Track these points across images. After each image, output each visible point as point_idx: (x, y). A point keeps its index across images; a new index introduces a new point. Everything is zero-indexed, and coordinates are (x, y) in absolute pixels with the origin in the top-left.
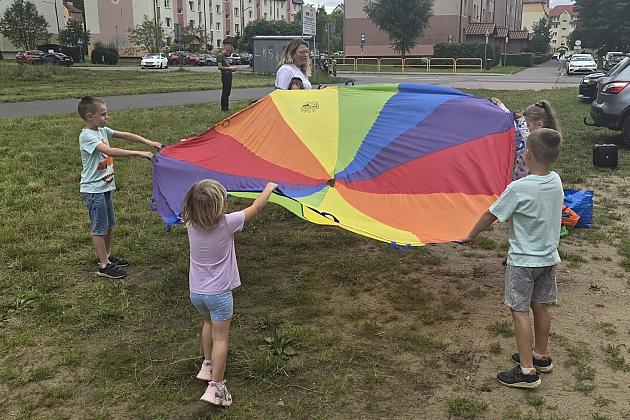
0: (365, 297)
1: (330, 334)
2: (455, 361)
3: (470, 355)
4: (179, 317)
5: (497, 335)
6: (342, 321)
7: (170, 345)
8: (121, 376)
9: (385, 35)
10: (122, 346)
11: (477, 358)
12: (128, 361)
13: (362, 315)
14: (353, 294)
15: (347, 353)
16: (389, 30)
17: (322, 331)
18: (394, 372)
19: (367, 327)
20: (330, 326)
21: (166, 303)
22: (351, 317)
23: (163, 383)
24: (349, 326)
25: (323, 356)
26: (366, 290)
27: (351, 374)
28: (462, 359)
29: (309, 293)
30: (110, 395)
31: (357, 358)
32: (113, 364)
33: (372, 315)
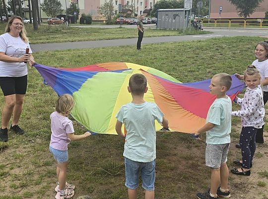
0: (195, 150)
1: (173, 165)
2: (236, 187)
3: (246, 185)
4: (104, 147)
5: (264, 177)
6: (181, 160)
7: (99, 159)
8: (78, 170)
9: (234, 7)
10: (79, 157)
11: (249, 187)
12: (81, 163)
13: (191, 158)
14: (189, 148)
15: (180, 175)
16: (237, 4)
17: (170, 163)
18: (202, 187)
19: (193, 164)
20: (174, 161)
21: (99, 141)
22: (186, 158)
23: (95, 175)
24: (184, 162)
25: (168, 174)
26: (196, 147)
27: (180, 184)
28: (240, 186)
29: (166, 144)
30: (73, 176)
31: (185, 178)
32: (75, 164)
33: (196, 159)
